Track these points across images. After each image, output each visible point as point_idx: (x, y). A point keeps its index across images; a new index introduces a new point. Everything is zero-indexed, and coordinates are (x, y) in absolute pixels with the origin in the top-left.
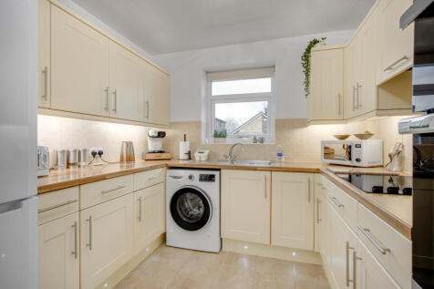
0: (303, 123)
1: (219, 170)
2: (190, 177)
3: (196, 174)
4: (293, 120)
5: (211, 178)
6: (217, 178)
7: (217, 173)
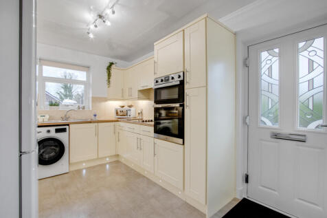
0: (106, 100)
1: (68, 125)
2: (49, 131)
3: (53, 129)
4: (100, 98)
5: (64, 130)
6: (68, 130)
7: (67, 127)
